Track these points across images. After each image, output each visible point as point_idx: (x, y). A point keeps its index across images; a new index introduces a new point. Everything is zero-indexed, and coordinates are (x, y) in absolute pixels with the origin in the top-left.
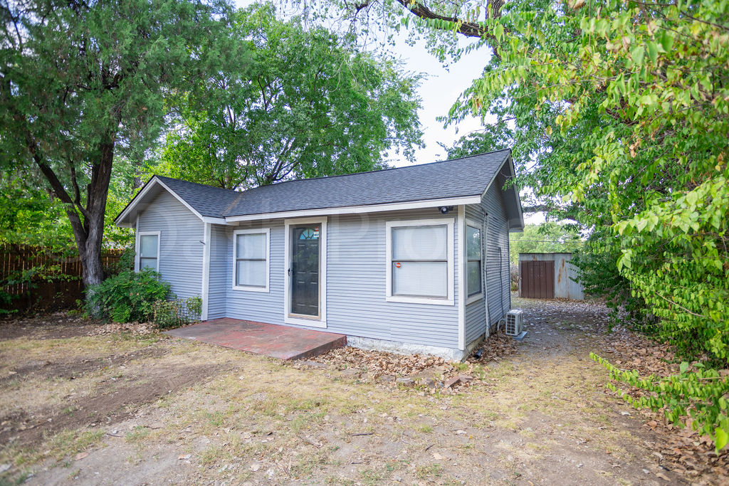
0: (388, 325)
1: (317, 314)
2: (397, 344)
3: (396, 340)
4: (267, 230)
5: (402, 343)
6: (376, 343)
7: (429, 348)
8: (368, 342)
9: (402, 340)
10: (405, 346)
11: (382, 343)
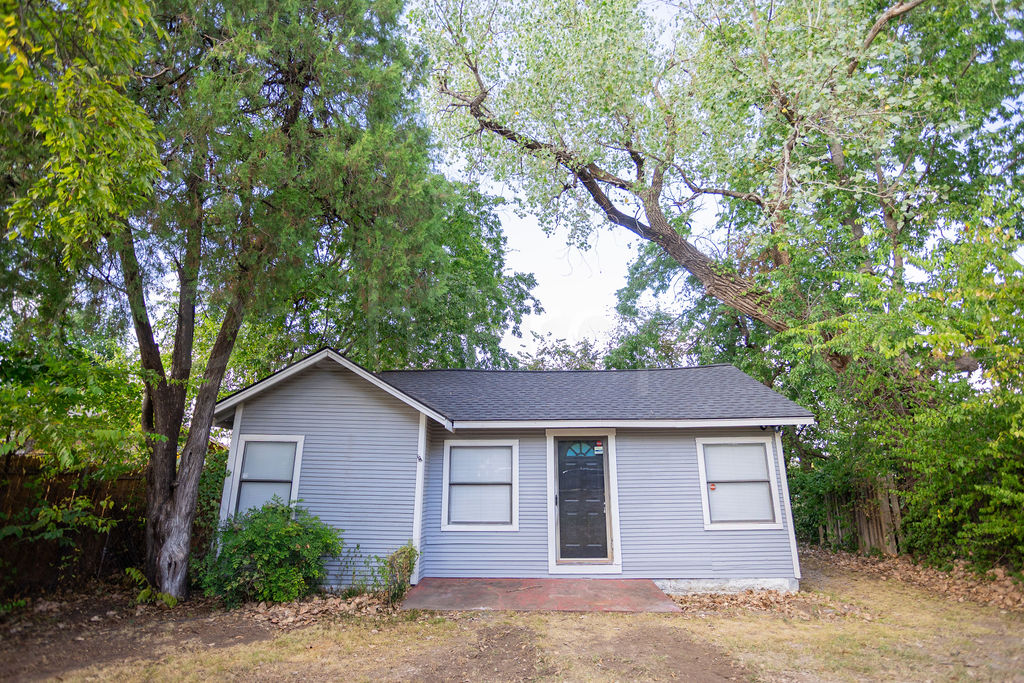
0: (708, 559)
1: (606, 556)
2: (722, 581)
3: (721, 576)
4: (515, 443)
5: (727, 580)
6: (694, 584)
7: (760, 581)
8: (683, 585)
9: (727, 576)
10: (732, 583)
11: (702, 584)
